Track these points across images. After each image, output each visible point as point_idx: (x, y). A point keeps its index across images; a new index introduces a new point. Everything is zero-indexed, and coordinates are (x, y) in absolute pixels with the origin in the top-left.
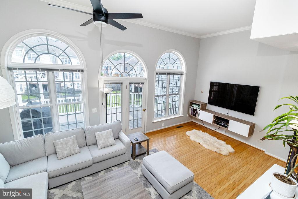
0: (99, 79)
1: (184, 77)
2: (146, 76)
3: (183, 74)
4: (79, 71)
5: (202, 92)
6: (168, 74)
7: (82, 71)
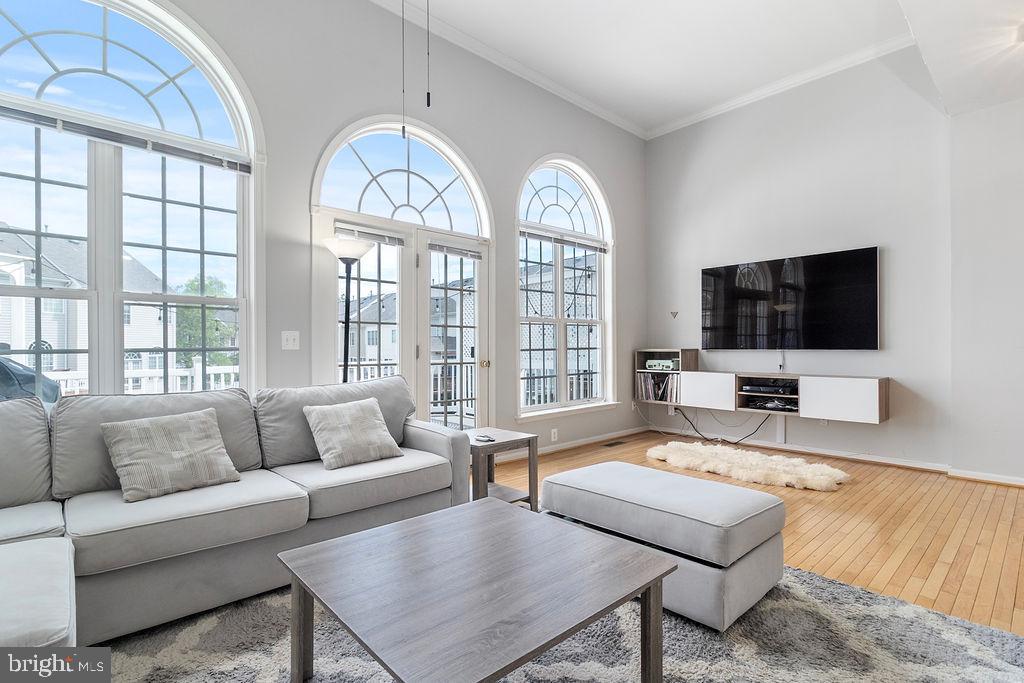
0: (314, 209)
1: (608, 260)
2: (486, 234)
3: (605, 251)
4: (232, 165)
5: (675, 315)
6: (557, 241)
7: (246, 168)
